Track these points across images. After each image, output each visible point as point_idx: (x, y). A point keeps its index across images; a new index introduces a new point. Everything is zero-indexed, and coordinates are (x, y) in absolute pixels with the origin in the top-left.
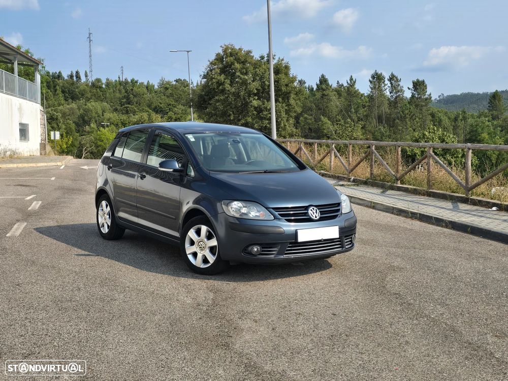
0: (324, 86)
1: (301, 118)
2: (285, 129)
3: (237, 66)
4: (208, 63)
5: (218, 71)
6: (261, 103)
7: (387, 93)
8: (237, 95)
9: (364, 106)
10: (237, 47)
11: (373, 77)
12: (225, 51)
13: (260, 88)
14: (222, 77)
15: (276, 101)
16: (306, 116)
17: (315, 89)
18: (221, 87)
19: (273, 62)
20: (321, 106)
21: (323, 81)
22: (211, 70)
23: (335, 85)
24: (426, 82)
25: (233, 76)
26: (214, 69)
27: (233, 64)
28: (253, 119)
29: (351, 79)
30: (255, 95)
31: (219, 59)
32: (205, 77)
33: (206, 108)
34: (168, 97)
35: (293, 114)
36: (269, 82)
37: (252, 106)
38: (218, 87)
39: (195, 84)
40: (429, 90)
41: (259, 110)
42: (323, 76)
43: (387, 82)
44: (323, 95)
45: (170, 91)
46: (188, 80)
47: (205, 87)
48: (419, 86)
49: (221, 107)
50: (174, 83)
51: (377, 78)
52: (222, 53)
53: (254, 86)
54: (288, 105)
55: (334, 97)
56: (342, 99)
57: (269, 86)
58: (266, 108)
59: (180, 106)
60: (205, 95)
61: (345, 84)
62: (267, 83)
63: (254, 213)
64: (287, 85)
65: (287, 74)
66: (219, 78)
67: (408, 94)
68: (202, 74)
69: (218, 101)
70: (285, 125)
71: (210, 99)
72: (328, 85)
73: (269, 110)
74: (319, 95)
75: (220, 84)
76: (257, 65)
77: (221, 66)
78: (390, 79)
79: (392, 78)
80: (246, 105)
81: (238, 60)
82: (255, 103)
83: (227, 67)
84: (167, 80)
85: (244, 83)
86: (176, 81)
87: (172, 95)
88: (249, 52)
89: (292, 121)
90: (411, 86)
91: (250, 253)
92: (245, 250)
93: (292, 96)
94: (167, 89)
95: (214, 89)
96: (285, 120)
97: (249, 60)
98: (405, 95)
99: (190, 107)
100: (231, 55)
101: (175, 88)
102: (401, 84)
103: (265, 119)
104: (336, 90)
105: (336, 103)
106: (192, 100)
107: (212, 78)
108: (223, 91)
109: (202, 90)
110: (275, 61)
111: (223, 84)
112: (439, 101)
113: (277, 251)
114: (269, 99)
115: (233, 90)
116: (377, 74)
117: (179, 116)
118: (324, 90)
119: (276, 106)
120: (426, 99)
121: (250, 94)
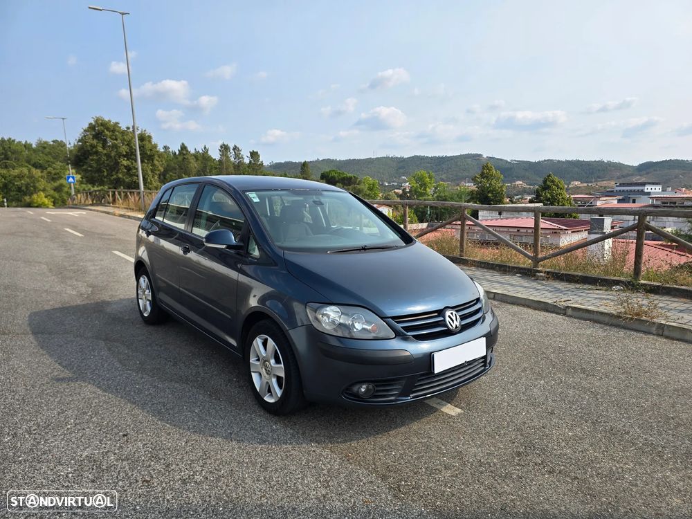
0: (185, 152)
1: (168, 175)
2: (151, 184)
3: (107, 132)
4: (82, 130)
5: (91, 137)
6: (130, 164)
7: (232, 159)
8: (108, 156)
9: (216, 168)
10: (107, 119)
11: (221, 147)
12: (96, 121)
13: (128, 151)
14: (95, 142)
15: (142, 162)
16: (171, 173)
17: (177, 153)
18: (94, 150)
19: (137, 133)
20: (183, 167)
21: (183, 148)
22: (85, 136)
23: (193, 151)
24: (259, 153)
25: (105, 141)
26: (87, 135)
27: (103, 131)
28: (124, 176)
29: (205, 148)
30: (125, 156)
31: (92, 127)
32: (79, 141)
33: (83, 165)
34: (46, 155)
35: (158, 172)
36: (135, 146)
37: (122, 165)
38: (92, 150)
39: (72, 145)
40: (261, 159)
41: (128, 169)
42: (183, 144)
43: (232, 151)
44: (184, 158)
45: (47, 150)
46: (64, 141)
47: (81, 149)
48: (254, 155)
49: (95, 165)
50: (52, 143)
51: (225, 148)
52: (94, 123)
53: (124, 149)
54: (153, 165)
55: (192, 161)
56: (200, 162)
57: (135, 150)
58: (134, 167)
59: (58, 163)
60: (81, 155)
61: (201, 151)
62: (134, 147)
63: (361, 324)
64: (151, 150)
65: (150, 141)
66: (92, 142)
67: (247, 161)
68: (78, 139)
69: (92, 160)
70: (151, 181)
71: (86, 159)
72: (187, 151)
73: (137, 169)
74: (180, 158)
75: (93, 146)
76: (123, 133)
77: (94, 133)
78: (234, 149)
79: (235, 148)
80: (117, 163)
81: (108, 129)
82: (125, 162)
83: (99, 134)
84: (44, 140)
85: (115, 146)
86: (54, 141)
87: (50, 153)
88: (117, 123)
89: (156, 178)
90: (249, 155)
91: (357, 396)
92: (348, 391)
93: (156, 157)
94: (44, 148)
95: (88, 151)
96: (151, 176)
97: (117, 129)
98: (245, 161)
99: (68, 164)
100: (102, 125)
101: (52, 147)
102: (242, 153)
103: (134, 175)
104: (194, 155)
105: (194, 165)
106: (69, 159)
107: (86, 142)
108: (97, 153)
109: (79, 151)
110: (139, 132)
111: (95, 147)
112: (270, 166)
113: (400, 390)
114: (136, 161)
115: (105, 152)
116: (224, 145)
117: (58, 171)
118: (184, 155)
119: (142, 166)
120: (260, 165)
121: (120, 155)
